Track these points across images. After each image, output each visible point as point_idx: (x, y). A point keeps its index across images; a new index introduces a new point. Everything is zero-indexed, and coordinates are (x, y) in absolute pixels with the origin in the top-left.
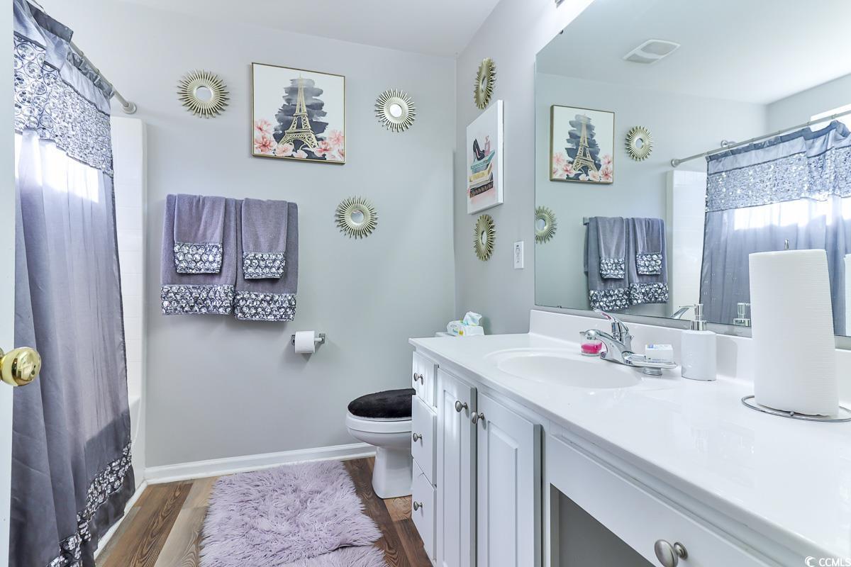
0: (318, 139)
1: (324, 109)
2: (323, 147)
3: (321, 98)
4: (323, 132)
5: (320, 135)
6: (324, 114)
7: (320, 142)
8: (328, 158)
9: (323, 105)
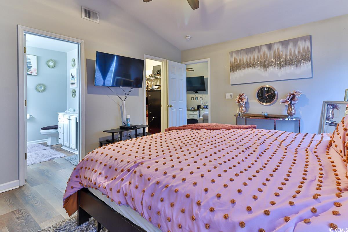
0: (29, 70)
1: (31, 63)
2: (31, 72)
3: (30, 61)
4: (31, 68)
5: (30, 69)
6: (31, 64)
7: (30, 71)
8: (32, 74)
9: (30, 62)
